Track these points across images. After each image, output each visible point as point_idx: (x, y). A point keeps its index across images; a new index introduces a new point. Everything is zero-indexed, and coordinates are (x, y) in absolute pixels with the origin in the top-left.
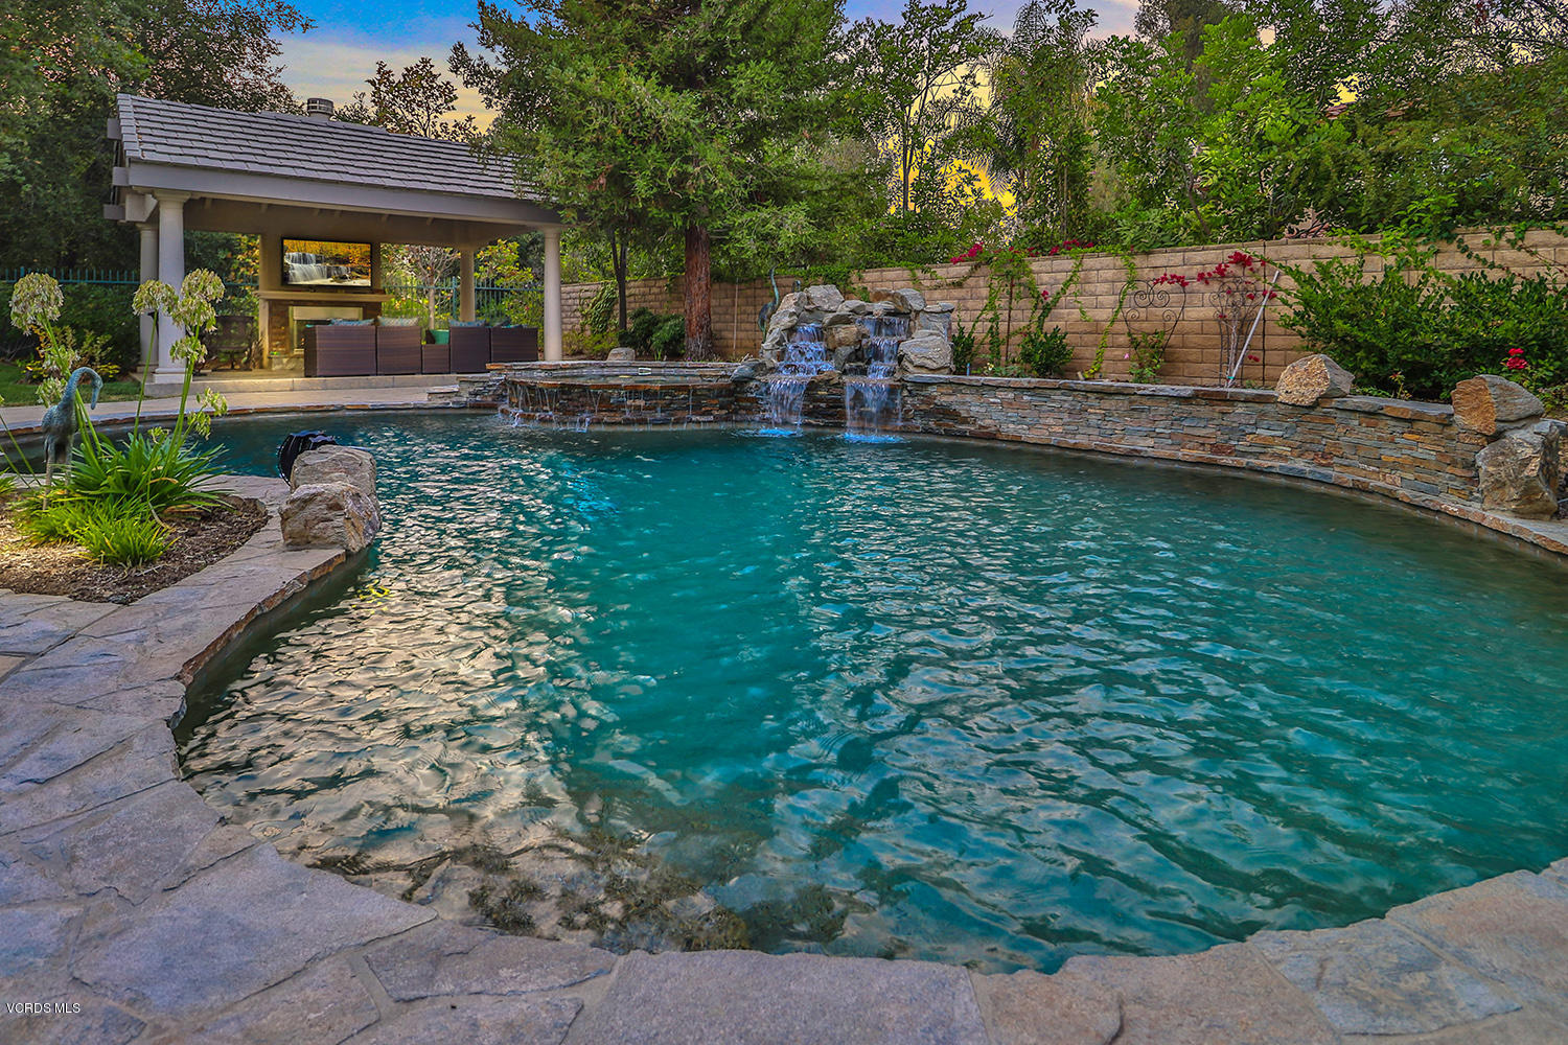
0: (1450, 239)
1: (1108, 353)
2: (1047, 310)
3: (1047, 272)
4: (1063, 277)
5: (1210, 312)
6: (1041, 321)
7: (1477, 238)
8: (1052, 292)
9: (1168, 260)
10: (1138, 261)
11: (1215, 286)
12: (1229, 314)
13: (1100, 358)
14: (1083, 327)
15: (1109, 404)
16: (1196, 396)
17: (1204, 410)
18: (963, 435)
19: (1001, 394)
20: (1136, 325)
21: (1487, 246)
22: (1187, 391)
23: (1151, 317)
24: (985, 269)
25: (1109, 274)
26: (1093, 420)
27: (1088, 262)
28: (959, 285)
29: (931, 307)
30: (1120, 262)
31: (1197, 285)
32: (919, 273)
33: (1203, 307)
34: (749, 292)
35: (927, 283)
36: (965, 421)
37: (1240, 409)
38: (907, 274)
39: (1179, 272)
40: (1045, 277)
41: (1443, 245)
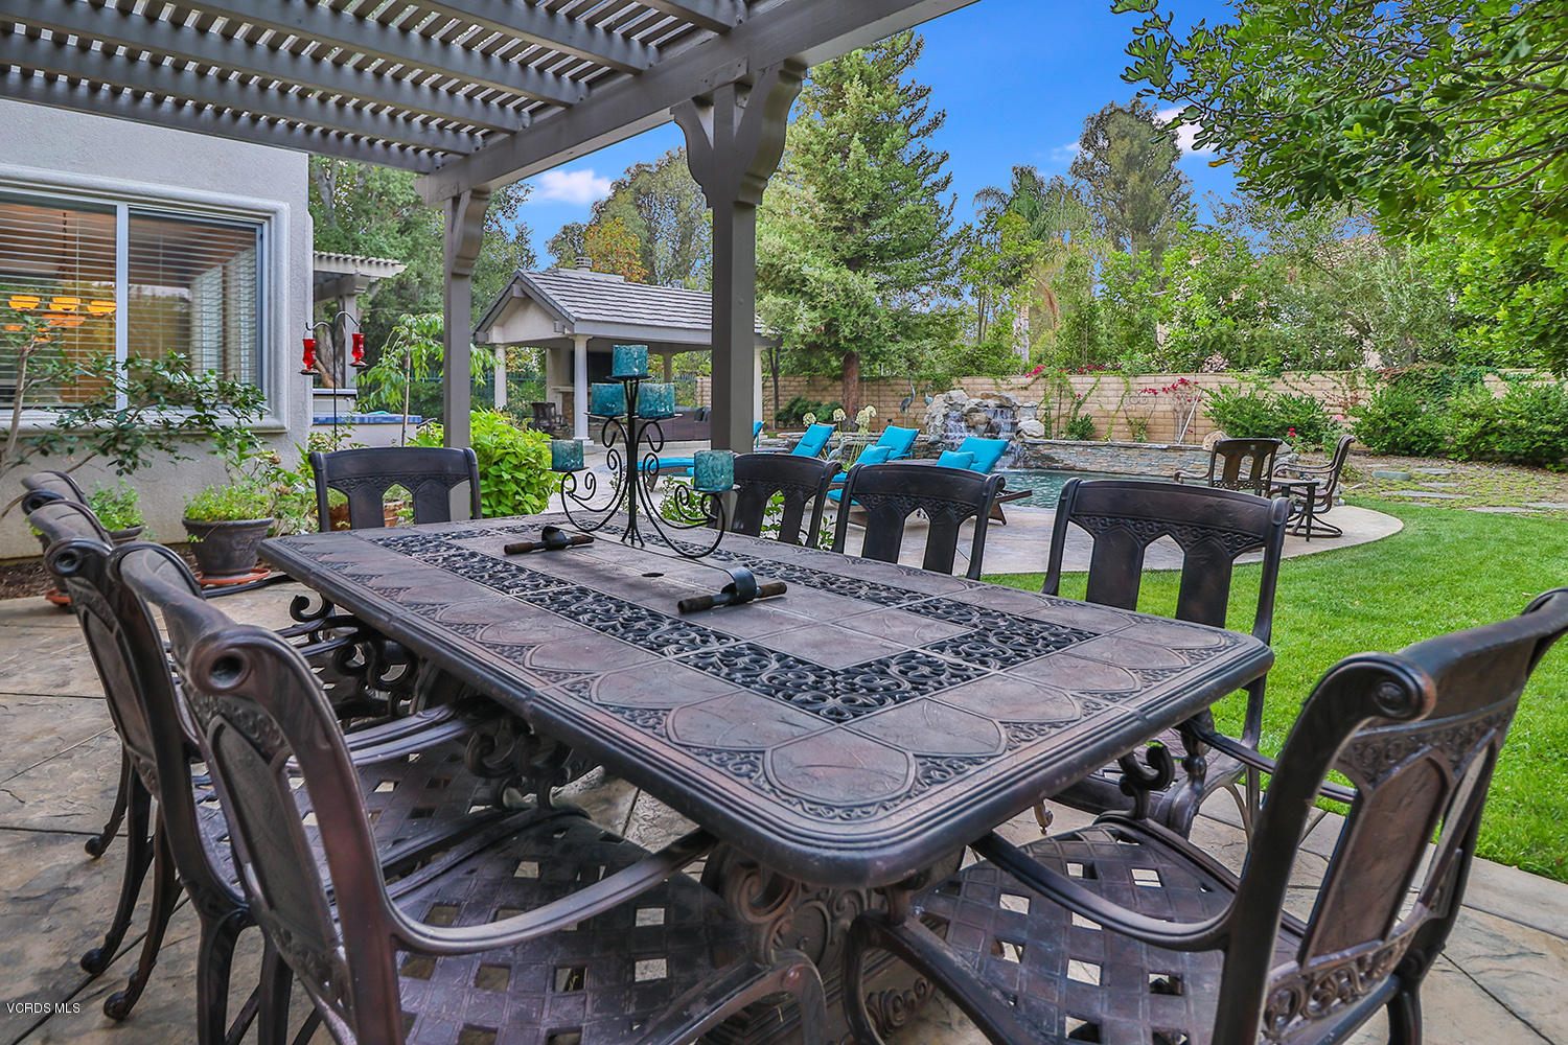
0: (1279, 377)
1: (1114, 428)
2: (1079, 404)
3: (1080, 383)
4: (1090, 387)
5: (1169, 408)
6: (1076, 410)
7: (1290, 377)
8: (1083, 394)
9: (1148, 381)
10: (1131, 379)
11: (1171, 394)
12: (1178, 409)
13: (1110, 430)
14: (1101, 414)
15: (1129, 452)
16: (1169, 448)
17: (1173, 454)
18: (1057, 469)
19: (1076, 448)
20: (1129, 414)
21: (1294, 380)
22: (1165, 446)
23: (1138, 410)
24: (1042, 380)
25: (1115, 386)
26: (1122, 460)
27: (1103, 379)
28: (1026, 388)
29: (1026, 405)
30: (1121, 380)
31: (1161, 393)
32: (999, 381)
33: (1165, 404)
34: (875, 388)
35: (1004, 387)
36: (1057, 462)
37: (1188, 453)
38: (991, 381)
39: (1152, 387)
40: (1078, 386)
41: (1276, 379)
